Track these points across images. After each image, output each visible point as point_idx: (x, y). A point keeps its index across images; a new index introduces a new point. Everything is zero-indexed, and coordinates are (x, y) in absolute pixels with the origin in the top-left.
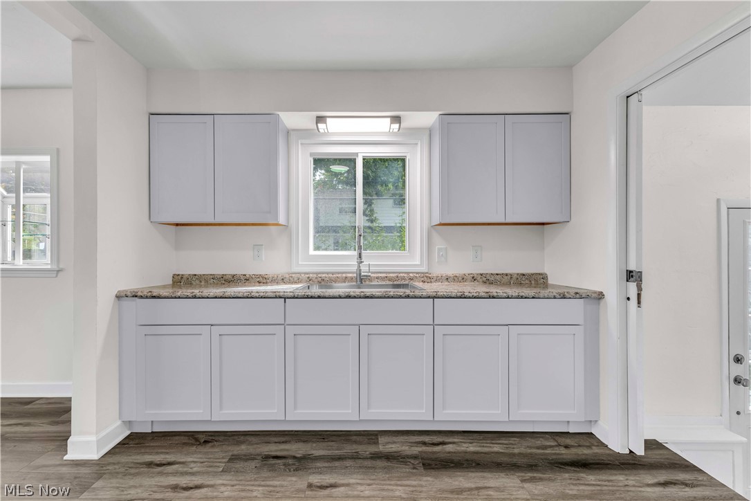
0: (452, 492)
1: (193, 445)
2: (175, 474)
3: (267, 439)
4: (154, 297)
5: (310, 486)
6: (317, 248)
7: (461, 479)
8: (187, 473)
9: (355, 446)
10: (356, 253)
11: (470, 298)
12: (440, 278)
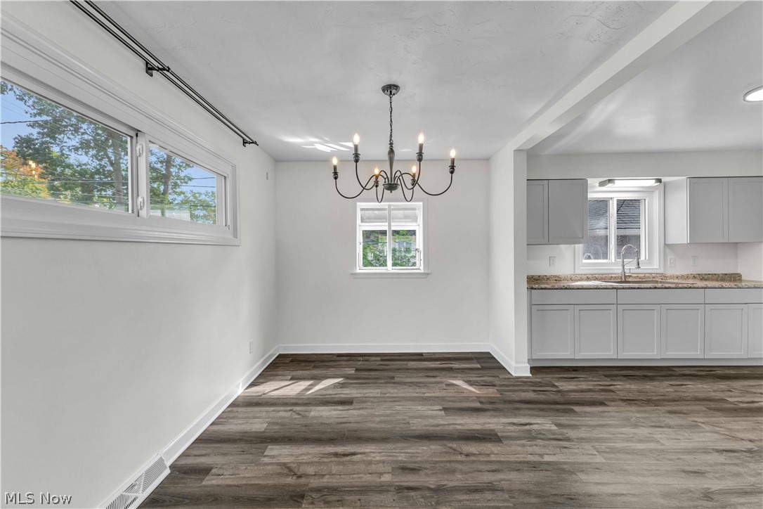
5: (671, 385)
12: (671, 277)
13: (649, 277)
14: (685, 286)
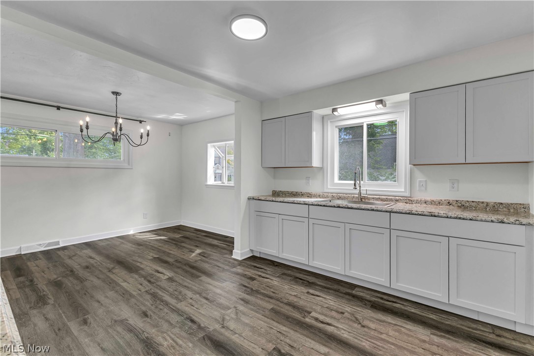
0: (377, 320)
1: (271, 265)
2: (262, 272)
3: (301, 272)
4: (259, 200)
6: (340, 179)
7: (389, 318)
8: (265, 273)
9: (340, 287)
10: (353, 182)
11: (416, 214)
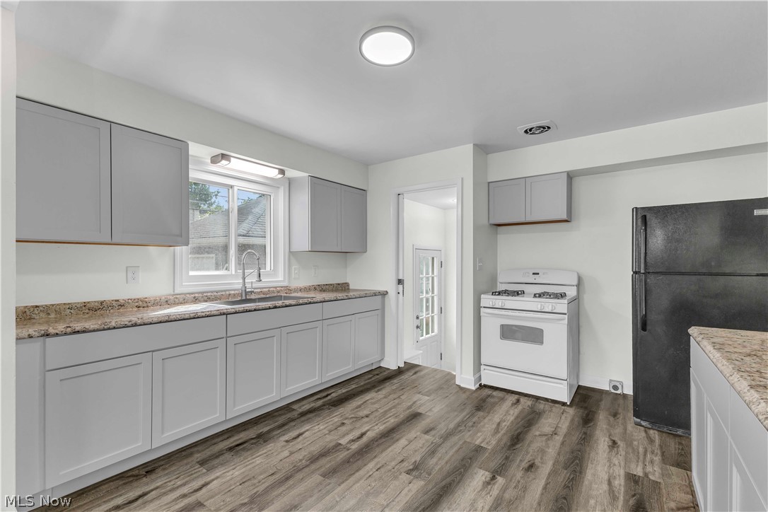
5: (287, 441)
12: (296, 290)
13: (273, 292)
14: (306, 301)
